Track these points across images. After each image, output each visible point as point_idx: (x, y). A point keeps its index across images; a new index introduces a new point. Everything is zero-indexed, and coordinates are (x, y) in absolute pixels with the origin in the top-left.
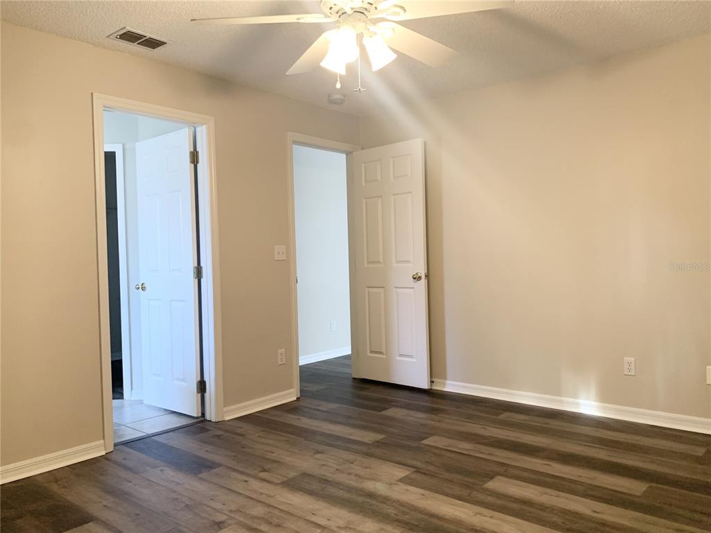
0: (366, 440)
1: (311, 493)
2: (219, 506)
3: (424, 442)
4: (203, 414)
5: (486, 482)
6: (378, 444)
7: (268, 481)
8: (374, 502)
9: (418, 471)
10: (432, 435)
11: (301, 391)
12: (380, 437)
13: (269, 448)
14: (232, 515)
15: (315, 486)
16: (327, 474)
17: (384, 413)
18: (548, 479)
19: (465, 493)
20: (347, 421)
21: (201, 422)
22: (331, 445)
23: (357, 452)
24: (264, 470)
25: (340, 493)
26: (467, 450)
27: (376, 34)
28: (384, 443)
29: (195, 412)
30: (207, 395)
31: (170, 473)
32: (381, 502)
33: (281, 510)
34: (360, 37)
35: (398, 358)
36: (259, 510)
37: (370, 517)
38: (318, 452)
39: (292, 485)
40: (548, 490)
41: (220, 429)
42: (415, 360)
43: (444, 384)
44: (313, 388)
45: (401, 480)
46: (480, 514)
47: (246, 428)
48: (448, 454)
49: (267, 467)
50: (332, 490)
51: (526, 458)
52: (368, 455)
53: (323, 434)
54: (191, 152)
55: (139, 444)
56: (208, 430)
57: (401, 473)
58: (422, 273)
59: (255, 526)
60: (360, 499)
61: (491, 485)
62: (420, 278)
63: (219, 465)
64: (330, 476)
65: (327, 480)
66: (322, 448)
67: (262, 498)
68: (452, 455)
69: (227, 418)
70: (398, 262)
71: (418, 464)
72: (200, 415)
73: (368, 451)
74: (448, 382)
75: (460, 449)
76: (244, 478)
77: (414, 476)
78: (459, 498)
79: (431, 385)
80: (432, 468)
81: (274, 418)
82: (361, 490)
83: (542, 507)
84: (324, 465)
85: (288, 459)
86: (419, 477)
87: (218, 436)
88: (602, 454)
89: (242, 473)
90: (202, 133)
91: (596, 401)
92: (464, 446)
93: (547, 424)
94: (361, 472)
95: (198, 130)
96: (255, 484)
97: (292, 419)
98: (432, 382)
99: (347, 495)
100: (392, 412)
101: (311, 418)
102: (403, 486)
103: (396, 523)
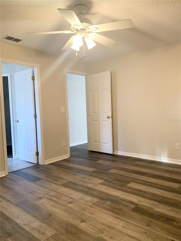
0: (90, 171)
1: (70, 188)
2: (40, 192)
3: (109, 171)
4: (38, 163)
5: (128, 184)
6: (94, 172)
7: (57, 184)
8: (91, 191)
9: (106, 180)
10: (112, 169)
11: (71, 155)
12: (95, 170)
13: (59, 174)
14: (45, 195)
15: (72, 185)
16: (76, 182)
17: (97, 162)
18: (148, 183)
19: (120, 188)
20: (85, 165)
21: (38, 165)
22: (78, 172)
23: (87, 174)
24: (56, 181)
25: (80, 188)
26: (122, 174)
27: (89, 37)
28: (96, 172)
29: (35, 162)
30: (39, 156)
31: (26, 182)
32: (93, 191)
33: (61, 194)
34: (84, 38)
35: (103, 144)
36: (53, 193)
37: (89, 196)
38: (74, 175)
39: (65, 185)
40: (148, 187)
41: (43, 167)
42: (108, 145)
43: (118, 152)
44: (75, 154)
45: (101, 184)
46: (125, 194)
47: (52, 167)
48: (116, 175)
49: (57, 179)
50: (77, 187)
51: (142, 176)
52: (91, 176)
53: (77, 169)
54: (32, 77)
55: (17, 172)
56: (39, 168)
57: (101, 181)
58: (110, 116)
59: (52, 198)
60: (86, 190)
61: (129, 185)
62: (109, 118)
63: (42, 179)
64: (77, 182)
65: (76, 184)
66: (76, 173)
67: (55, 190)
68: (117, 175)
69: (46, 164)
70: (102, 112)
71: (106, 178)
72: (37, 163)
73: (91, 174)
74: (119, 152)
75: (120, 173)
76: (50, 183)
77: (104, 182)
78: (118, 189)
79: (113, 153)
80: (110, 180)
81: (61, 164)
82: (87, 187)
83: (145, 192)
84: (76, 179)
85: (65, 177)
86: (106, 183)
87: (42, 170)
88: (167, 175)
89: (49, 182)
90: (36, 70)
91: (167, 158)
92: (122, 173)
93: (150, 165)
94: (87, 181)
95: (34, 69)
96: (53, 185)
97: (67, 164)
98: (114, 152)
99: (82, 189)
100: (100, 161)
101: (73, 164)
102: (101, 186)
103: (97, 197)
